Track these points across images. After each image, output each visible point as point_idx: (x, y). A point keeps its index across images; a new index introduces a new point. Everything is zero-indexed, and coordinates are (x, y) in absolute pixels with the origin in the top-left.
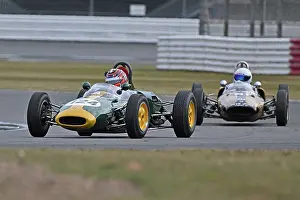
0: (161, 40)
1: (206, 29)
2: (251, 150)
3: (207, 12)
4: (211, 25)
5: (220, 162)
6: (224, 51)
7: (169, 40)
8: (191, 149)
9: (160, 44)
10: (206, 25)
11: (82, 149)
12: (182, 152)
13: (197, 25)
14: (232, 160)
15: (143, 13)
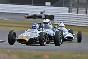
0: (55, 14)
1: (71, 11)
2: (85, 52)
3: (71, 5)
4: (72, 10)
5: (75, 56)
6: (77, 19)
7: (58, 14)
8: (66, 51)
9: (55, 15)
10: (71, 10)
11: (28, 50)
12: (62, 52)
13: (68, 9)
14: (79, 55)
15: (50, 5)
